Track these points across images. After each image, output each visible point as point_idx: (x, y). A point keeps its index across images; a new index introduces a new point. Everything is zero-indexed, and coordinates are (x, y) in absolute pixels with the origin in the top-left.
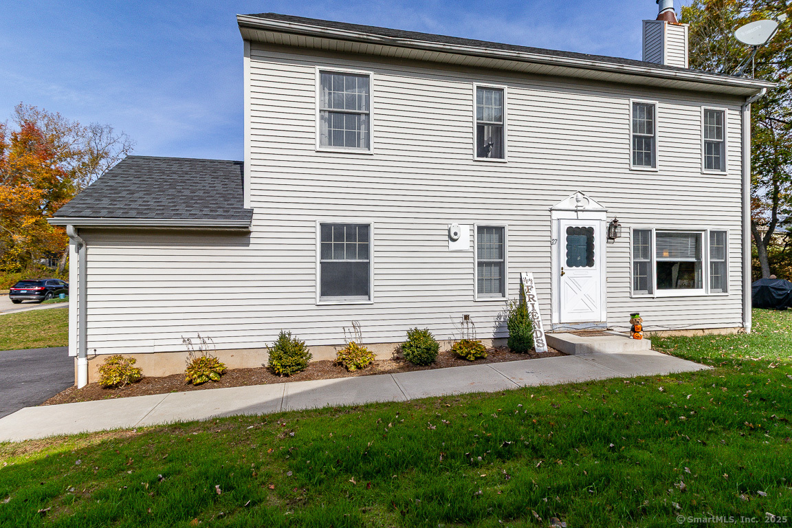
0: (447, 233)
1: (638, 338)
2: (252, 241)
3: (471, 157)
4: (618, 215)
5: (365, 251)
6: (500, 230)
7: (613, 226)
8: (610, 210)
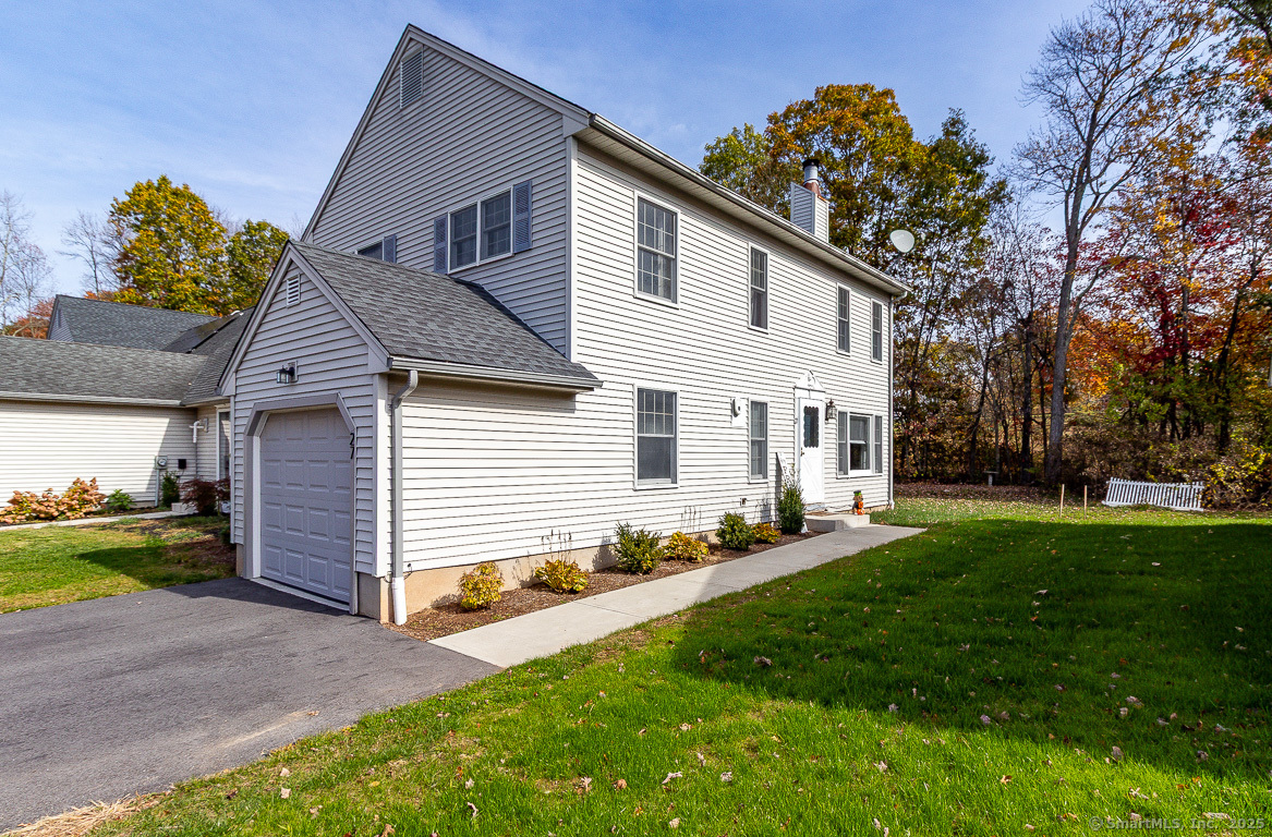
0: (729, 406)
1: (860, 514)
2: (578, 406)
3: (745, 324)
4: (834, 397)
5: (671, 424)
6: (764, 405)
7: (830, 406)
8: (828, 391)
